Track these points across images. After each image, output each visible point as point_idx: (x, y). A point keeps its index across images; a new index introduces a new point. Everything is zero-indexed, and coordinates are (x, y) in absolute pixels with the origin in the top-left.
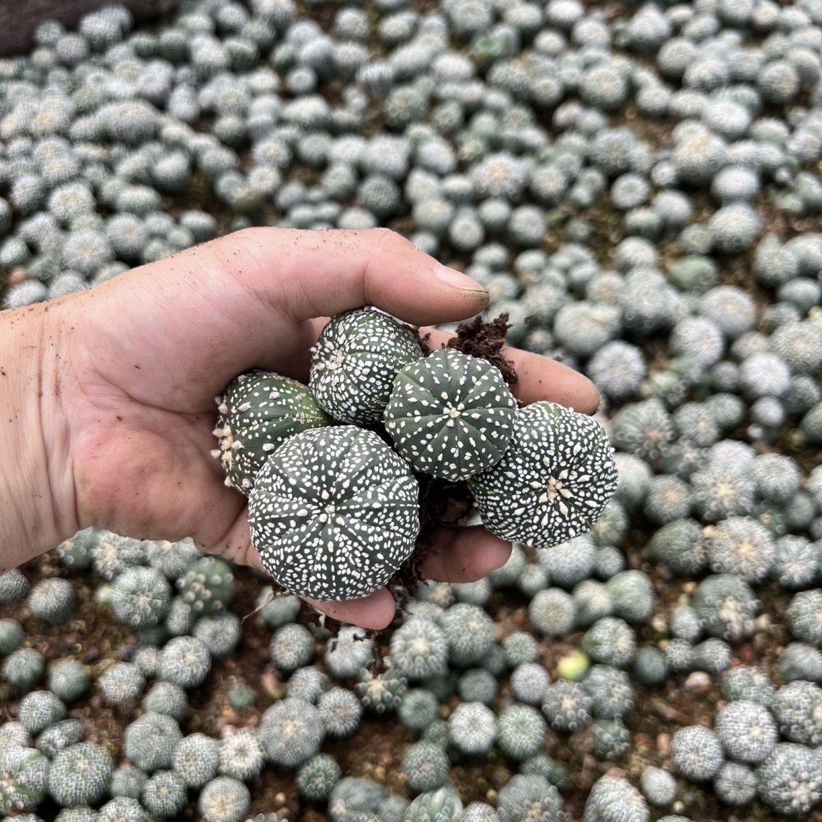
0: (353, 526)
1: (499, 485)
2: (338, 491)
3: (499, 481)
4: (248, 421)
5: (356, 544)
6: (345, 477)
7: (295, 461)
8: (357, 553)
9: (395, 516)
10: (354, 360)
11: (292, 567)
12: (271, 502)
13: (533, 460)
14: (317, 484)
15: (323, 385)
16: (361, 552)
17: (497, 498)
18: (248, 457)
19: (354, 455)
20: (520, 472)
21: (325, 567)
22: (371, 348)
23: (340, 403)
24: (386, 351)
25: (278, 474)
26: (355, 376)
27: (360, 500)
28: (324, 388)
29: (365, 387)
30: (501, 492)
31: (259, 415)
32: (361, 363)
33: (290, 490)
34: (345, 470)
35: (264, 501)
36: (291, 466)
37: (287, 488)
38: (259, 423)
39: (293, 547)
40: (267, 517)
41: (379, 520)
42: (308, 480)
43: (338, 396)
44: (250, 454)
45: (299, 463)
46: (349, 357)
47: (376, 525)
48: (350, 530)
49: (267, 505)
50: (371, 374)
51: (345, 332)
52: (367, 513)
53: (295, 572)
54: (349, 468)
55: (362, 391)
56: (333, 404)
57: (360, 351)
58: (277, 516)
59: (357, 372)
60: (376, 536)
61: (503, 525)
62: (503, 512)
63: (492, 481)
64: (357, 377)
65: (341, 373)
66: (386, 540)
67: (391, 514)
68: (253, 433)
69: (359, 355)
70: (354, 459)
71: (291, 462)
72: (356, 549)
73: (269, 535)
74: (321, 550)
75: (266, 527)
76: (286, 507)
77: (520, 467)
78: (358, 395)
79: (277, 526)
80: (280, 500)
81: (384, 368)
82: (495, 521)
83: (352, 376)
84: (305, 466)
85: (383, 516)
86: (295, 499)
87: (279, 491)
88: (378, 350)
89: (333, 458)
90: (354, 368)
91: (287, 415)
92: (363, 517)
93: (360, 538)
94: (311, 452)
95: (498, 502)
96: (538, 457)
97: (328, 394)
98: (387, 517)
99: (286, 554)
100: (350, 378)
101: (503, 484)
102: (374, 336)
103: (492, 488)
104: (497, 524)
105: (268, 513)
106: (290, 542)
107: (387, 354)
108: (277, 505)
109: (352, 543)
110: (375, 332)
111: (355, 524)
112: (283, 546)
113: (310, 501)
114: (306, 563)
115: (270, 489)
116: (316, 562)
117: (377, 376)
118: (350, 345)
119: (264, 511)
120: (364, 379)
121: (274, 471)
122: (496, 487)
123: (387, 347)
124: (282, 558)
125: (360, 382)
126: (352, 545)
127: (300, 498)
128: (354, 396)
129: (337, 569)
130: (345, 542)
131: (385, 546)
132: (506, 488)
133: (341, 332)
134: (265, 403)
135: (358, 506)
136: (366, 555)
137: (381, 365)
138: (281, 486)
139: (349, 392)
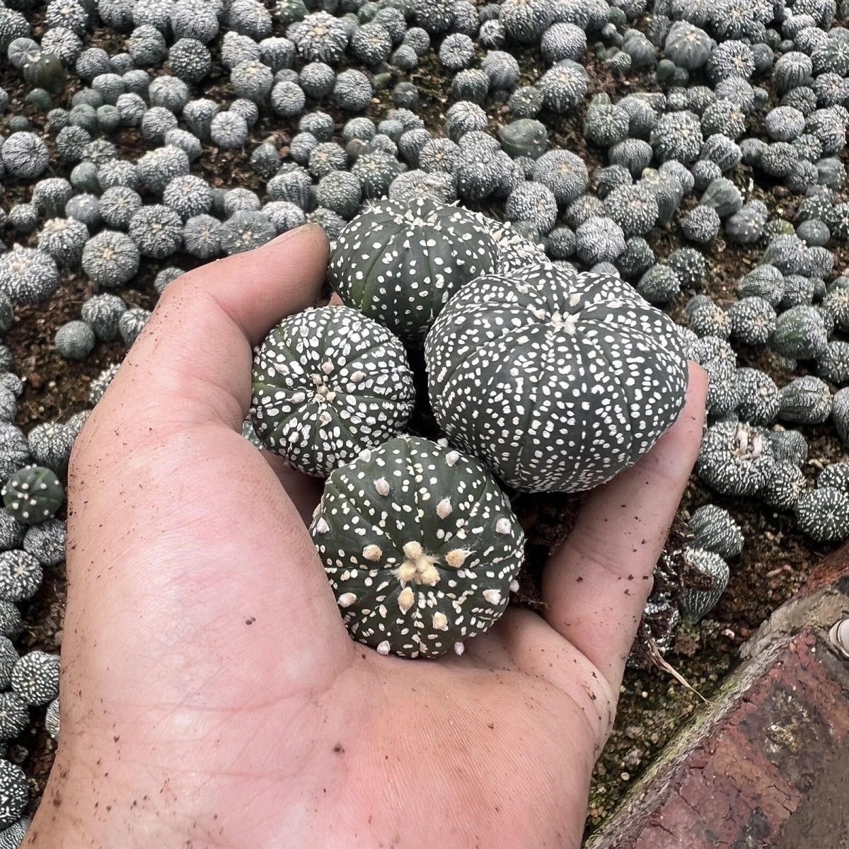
10: (336, 341)
32: (342, 331)
43: (381, 380)
46: (330, 351)
78: (388, 348)
106: (616, 347)
112: (623, 358)
139: (381, 359)
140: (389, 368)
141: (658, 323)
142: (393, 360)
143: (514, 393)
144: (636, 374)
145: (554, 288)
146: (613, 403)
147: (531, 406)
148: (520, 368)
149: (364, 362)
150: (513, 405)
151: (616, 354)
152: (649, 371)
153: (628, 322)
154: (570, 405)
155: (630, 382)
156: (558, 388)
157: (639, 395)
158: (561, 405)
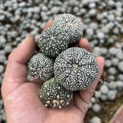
0: (78, 59)
1: (69, 33)
2: (70, 63)
4: (52, 93)
5: (83, 58)
6: (66, 62)
7: (62, 75)
8: (85, 58)
10: (40, 65)
11: (90, 74)
12: (73, 81)
13: (63, 26)
14: (68, 69)
17: (72, 33)
19: (60, 61)
21: (89, 65)
23: (50, 70)
24: (38, 57)
25: (65, 80)
27: (71, 57)
28: (46, 74)
31: (51, 90)
32: (40, 63)
34: (64, 62)
35: (72, 83)
36: (63, 76)
37: (69, 76)
38: (53, 90)
39: (85, 74)
42: (67, 71)
43: (48, 70)
45: (63, 74)
46: (39, 66)
47: (78, 54)
48: (79, 59)
50: (44, 60)
51: (32, 68)
52: (75, 55)
53: (91, 73)
54: (63, 61)
56: (50, 72)
57: (38, 63)
58: (77, 78)
59: (43, 64)
60: (81, 53)
61: (79, 33)
62: (75, 33)
63: (68, 34)
65: (43, 69)
66: (81, 51)
67: (75, 50)
69: (39, 63)
73: (82, 81)
74: (85, 67)
75: (80, 82)
76: (74, 76)
77: (65, 28)
78: (49, 65)
79: (79, 79)
80: (72, 78)
82: (78, 35)
84: (63, 72)
85: (76, 52)
86: (72, 74)
87: (70, 79)
89: (61, 65)
90: (42, 65)
91: (52, 83)
92: (76, 56)
93: (81, 57)
94: (60, 71)
95: (73, 33)
96: (63, 25)
97: (48, 73)
98: (76, 51)
99: (87, 76)
100: (44, 66)
101: (69, 32)
103: (70, 35)
104: (79, 35)
105: (76, 81)
106: (83, 75)
108: (74, 79)
110: (33, 59)
112: (85, 77)
113: (72, 70)
114: (89, 70)
115: (69, 82)
116: (88, 68)
118: (36, 66)
120: (45, 63)
122: (70, 33)
123: (37, 57)
124: (88, 77)
126: (83, 59)
127: (72, 73)
129: (90, 62)
130: (83, 60)
131: (83, 51)
132: (70, 31)
134: (48, 88)
135: (73, 58)
136: (86, 55)
137: (42, 58)
139: (48, 67)
140: (49, 68)
141: (92, 66)
142: (50, 66)
143: (67, 84)
144: (87, 79)
145: (73, 59)
146: (83, 85)
147: (70, 86)
148: (67, 80)
149: (45, 68)
150: (67, 86)
151: (83, 76)
152: (89, 78)
153: (86, 67)
154: (76, 86)
155: (86, 81)
156: (73, 84)
157: (87, 82)
158: (74, 86)
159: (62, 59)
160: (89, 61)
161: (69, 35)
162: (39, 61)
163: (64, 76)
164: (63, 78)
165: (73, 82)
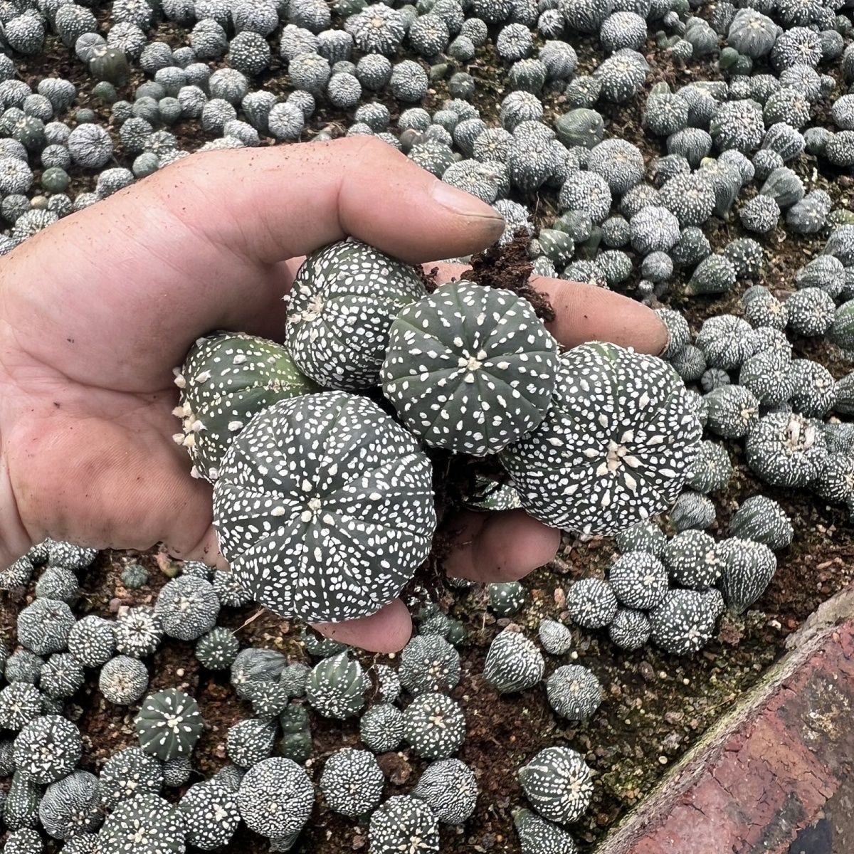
0: (345, 525)
1: (542, 457)
2: (323, 480)
3: (541, 451)
4: (208, 394)
5: (351, 550)
6: (330, 460)
7: (265, 443)
8: (353, 561)
9: (402, 509)
10: (336, 307)
13: (585, 420)
14: (295, 472)
15: (300, 342)
16: (359, 560)
17: (540, 474)
18: (213, 440)
19: (340, 431)
20: (568, 437)
22: (356, 289)
23: (321, 363)
24: (376, 292)
25: (245, 461)
26: (338, 327)
27: (353, 490)
28: (302, 346)
29: (352, 341)
30: (545, 465)
31: (221, 386)
33: (260, 482)
34: (331, 451)
35: (229, 497)
36: (261, 450)
38: (221, 395)
39: (269, 558)
40: (234, 519)
41: (381, 515)
42: (283, 468)
43: (319, 355)
44: (213, 436)
45: (270, 446)
47: (376, 522)
48: (342, 531)
49: (233, 503)
50: (359, 323)
51: (323, 271)
52: (363, 508)
53: (275, 589)
54: (335, 448)
55: (348, 346)
56: (314, 366)
57: (343, 294)
58: (246, 517)
59: (341, 323)
60: (377, 537)
61: (550, 509)
62: (549, 491)
63: (532, 452)
64: (341, 329)
65: (321, 325)
67: (396, 507)
68: (215, 409)
69: (342, 299)
70: (341, 435)
71: (261, 445)
72: (353, 555)
73: (238, 542)
74: (305, 559)
75: (233, 532)
76: (257, 505)
77: (568, 431)
80: (249, 495)
81: (376, 315)
82: (540, 503)
83: (334, 327)
84: (279, 449)
85: (386, 510)
86: (268, 493)
87: (247, 484)
88: (366, 291)
89: (314, 437)
90: (337, 317)
91: (256, 383)
92: (358, 513)
93: (356, 541)
94: (285, 430)
95: (541, 479)
97: (307, 353)
99: (261, 567)
100: (332, 331)
101: (547, 455)
102: (360, 272)
103: (531, 462)
104: (541, 508)
105: (235, 514)
106: (265, 550)
107: (378, 295)
108: (245, 503)
109: (347, 549)
110: (361, 268)
111: (348, 522)
113: (287, 495)
114: (288, 577)
115: (236, 481)
116: (301, 576)
117: (368, 326)
118: (329, 288)
119: (230, 511)
120: (349, 330)
121: (240, 458)
122: (537, 459)
123: (377, 286)
124: (257, 571)
125: (345, 335)
126: (346, 551)
127: (275, 492)
128: (339, 353)
129: (329, 584)
130: (337, 547)
132: (551, 460)
133: (318, 271)
134: (229, 370)
135: (350, 499)
136: (366, 564)
137: (371, 311)
138: (249, 476)
139: (332, 349)
140: (330, 359)
141: (313, 595)
142: (339, 359)
144: (248, 565)
148: (243, 470)
149: (326, 336)
151: (258, 550)
152: (253, 577)
153: (304, 566)
156: (227, 500)
159: (347, 438)
160: (334, 580)
161: (531, 456)
162: (354, 300)
163: (260, 455)
164: (253, 449)
165: (233, 497)
